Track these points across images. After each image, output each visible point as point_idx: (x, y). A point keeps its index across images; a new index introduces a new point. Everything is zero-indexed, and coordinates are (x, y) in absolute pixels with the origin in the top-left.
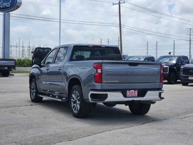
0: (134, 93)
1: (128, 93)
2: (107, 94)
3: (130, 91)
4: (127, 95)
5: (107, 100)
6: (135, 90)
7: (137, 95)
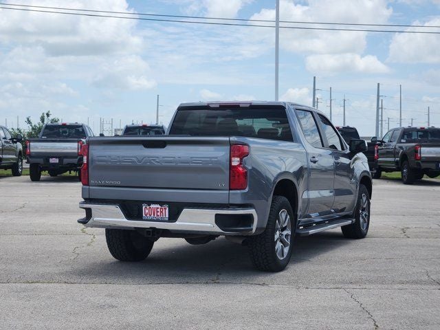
0: (161, 212)
1: (146, 210)
2: (90, 210)
4: (144, 215)
6: (161, 203)
7: (167, 216)
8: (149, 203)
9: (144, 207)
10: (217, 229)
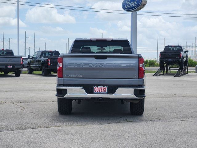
0: (103, 90)
1: (95, 89)
2: (66, 90)
3: (98, 87)
4: (94, 91)
5: (66, 96)
6: (104, 86)
7: (107, 91)
8: (97, 86)
9: (94, 88)
10: (134, 97)
